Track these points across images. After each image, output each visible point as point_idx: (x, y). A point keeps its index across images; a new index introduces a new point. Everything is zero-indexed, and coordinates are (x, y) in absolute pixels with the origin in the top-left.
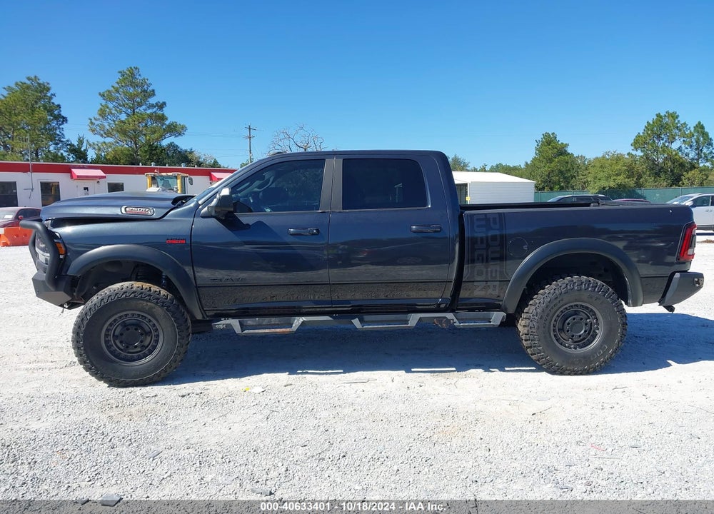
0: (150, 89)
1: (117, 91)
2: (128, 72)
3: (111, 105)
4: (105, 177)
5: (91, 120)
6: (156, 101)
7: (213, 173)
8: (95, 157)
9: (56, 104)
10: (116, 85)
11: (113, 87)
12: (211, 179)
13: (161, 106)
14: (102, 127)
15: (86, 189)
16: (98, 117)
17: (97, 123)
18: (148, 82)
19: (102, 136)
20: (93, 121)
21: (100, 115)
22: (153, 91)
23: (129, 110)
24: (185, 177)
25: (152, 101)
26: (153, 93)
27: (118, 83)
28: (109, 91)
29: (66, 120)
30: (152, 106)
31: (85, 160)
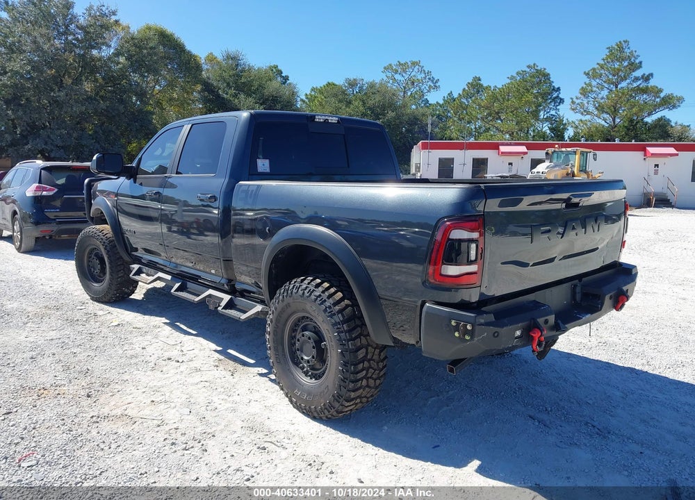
0: (637, 61)
1: (602, 68)
2: (616, 47)
3: (594, 83)
4: (526, 153)
5: (572, 99)
6: (642, 74)
7: (648, 148)
8: (572, 134)
9: (556, 87)
10: (602, 62)
11: (598, 64)
12: (645, 155)
13: (647, 78)
14: (582, 105)
15: (510, 164)
16: (580, 96)
17: (577, 101)
18: (635, 54)
19: (582, 114)
20: (575, 100)
21: (581, 93)
22: (641, 63)
23: (612, 86)
24: (587, 153)
25: (638, 73)
26: (640, 65)
27: (603, 59)
28: (594, 69)
29: (563, 101)
30: (637, 79)
31: (562, 138)
